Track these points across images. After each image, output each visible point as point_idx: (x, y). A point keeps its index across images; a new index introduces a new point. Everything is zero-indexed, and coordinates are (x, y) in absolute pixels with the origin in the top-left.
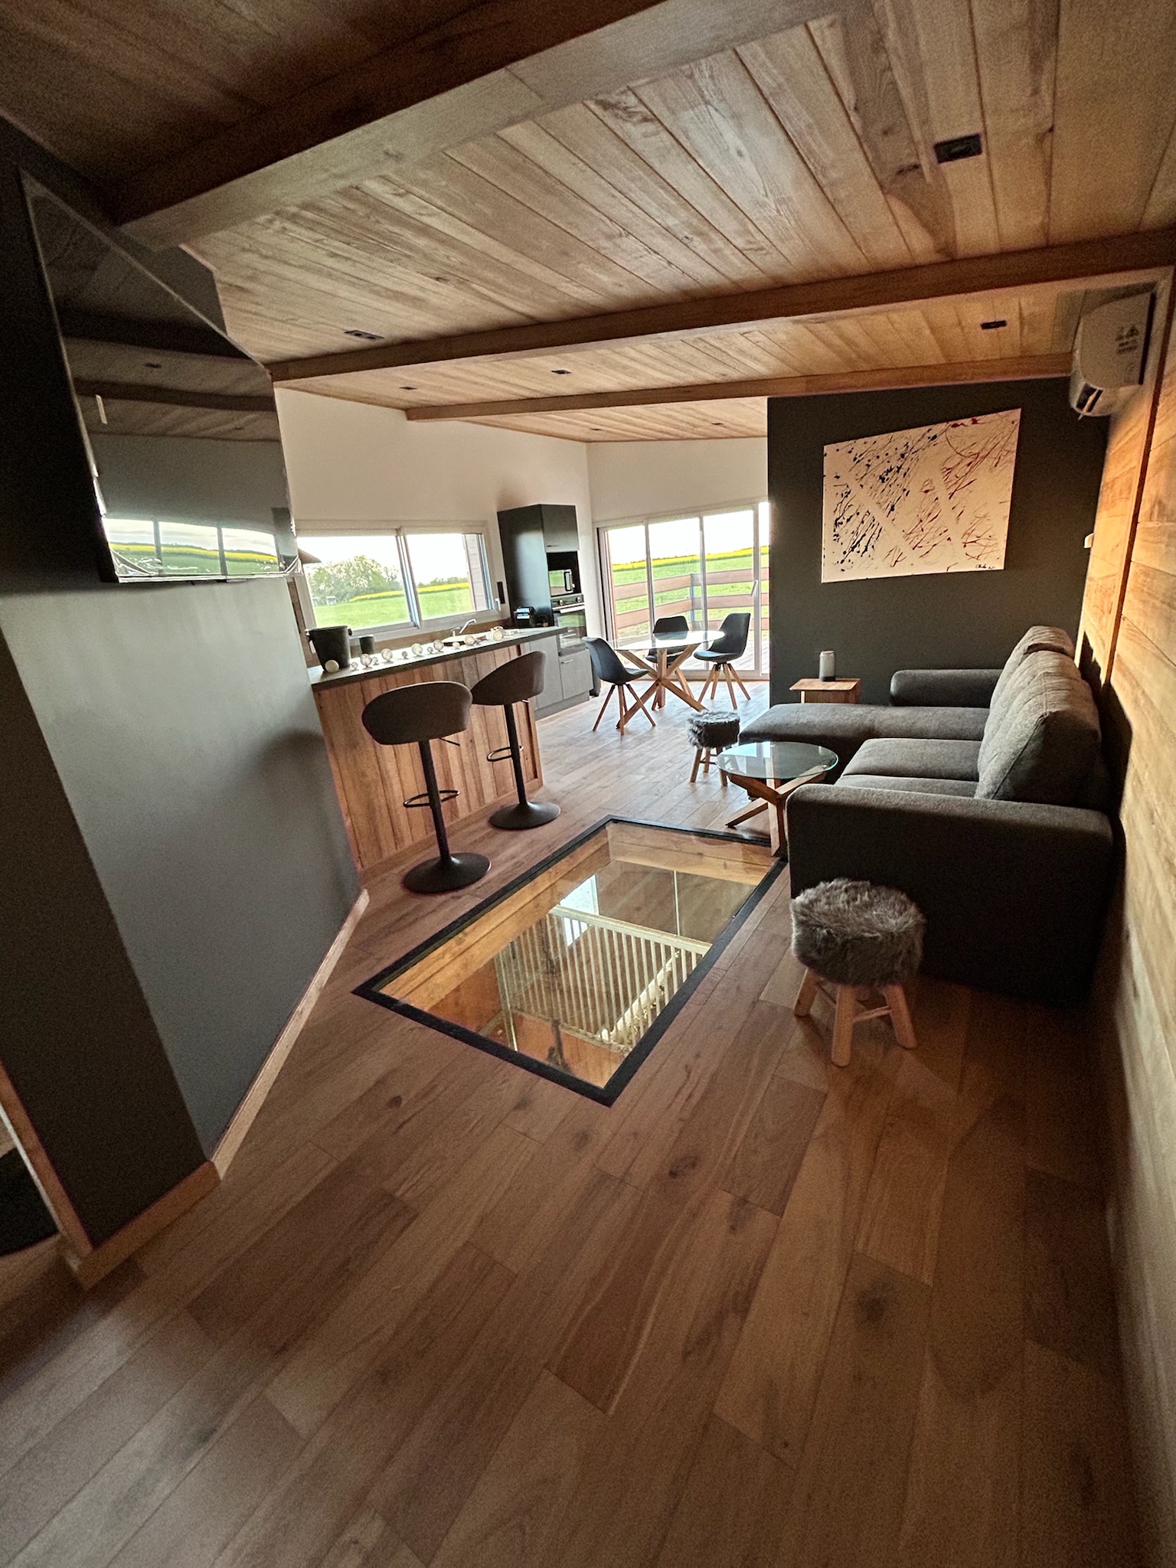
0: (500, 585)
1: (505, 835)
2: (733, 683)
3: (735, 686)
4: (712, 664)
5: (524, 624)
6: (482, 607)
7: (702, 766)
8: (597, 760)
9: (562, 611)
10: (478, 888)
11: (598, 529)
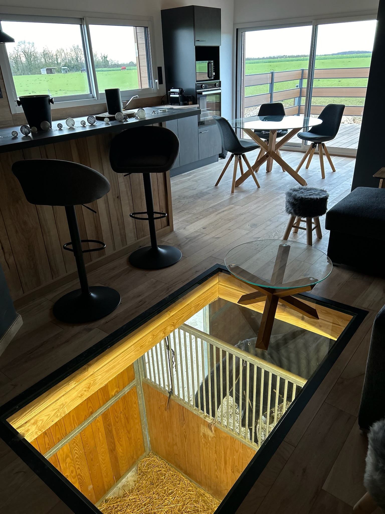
0: (160, 69)
1: (138, 273)
2: (324, 156)
3: (325, 158)
4: (309, 143)
5: (174, 101)
6: (146, 86)
7: (293, 229)
8: (216, 213)
9: (204, 93)
10: (107, 322)
11: (237, 29)
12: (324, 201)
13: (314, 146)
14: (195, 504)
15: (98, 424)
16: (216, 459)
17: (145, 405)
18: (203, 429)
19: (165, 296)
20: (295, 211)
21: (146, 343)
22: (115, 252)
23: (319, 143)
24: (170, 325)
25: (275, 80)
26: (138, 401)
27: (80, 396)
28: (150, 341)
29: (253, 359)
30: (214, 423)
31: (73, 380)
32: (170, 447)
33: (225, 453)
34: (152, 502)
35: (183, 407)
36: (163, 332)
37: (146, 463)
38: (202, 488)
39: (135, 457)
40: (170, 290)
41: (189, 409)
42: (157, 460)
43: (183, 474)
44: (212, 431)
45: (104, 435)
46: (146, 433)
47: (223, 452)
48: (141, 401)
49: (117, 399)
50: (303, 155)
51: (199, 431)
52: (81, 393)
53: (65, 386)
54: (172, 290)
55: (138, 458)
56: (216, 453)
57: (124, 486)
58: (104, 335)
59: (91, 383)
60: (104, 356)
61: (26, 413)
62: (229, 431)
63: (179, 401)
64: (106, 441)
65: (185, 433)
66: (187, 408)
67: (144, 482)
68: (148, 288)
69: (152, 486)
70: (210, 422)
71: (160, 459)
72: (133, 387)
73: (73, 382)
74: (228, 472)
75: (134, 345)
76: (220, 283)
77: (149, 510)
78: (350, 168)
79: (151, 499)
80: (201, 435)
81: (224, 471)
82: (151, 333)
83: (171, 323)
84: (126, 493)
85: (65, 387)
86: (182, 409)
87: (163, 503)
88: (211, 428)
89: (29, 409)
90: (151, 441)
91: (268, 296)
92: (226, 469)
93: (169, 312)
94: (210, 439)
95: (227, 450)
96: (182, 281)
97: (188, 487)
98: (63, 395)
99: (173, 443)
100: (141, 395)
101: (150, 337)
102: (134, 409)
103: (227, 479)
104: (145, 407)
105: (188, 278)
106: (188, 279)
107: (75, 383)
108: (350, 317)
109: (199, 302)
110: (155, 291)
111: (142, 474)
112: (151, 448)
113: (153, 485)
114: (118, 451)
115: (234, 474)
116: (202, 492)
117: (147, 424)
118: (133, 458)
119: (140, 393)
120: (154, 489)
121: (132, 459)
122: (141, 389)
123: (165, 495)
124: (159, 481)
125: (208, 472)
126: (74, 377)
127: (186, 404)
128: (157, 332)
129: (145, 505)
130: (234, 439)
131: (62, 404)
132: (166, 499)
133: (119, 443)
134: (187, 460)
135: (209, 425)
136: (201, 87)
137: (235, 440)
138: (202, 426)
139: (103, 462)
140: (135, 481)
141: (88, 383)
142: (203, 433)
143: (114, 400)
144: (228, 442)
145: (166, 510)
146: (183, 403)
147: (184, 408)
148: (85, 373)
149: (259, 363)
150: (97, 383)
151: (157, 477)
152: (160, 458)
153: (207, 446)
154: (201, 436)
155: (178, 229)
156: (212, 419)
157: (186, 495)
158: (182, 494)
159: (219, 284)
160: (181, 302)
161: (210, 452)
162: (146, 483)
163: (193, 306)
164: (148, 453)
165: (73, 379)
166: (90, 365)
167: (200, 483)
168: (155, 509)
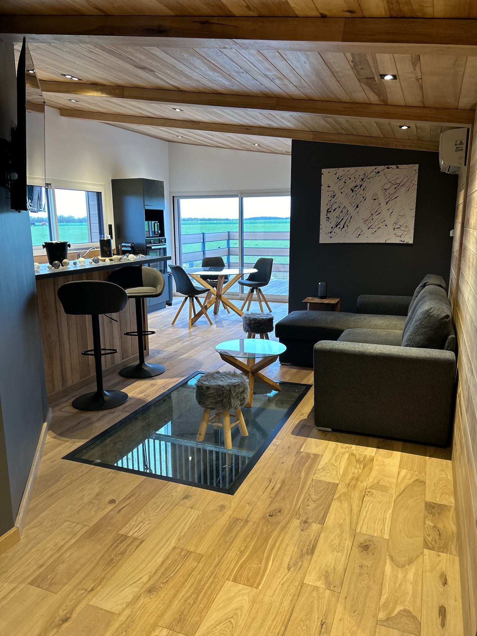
0: (110, 226)
9: (153, 248)
11: (173, 197)
12: (271, 320)
13: (252, 291)
20: (251, 329)
22: (106, 369)
23: (256, 288)
25: (206, 240)
50: (243, 302)
78: (283, 309)
136: (150, 243)
155: (152, 354)
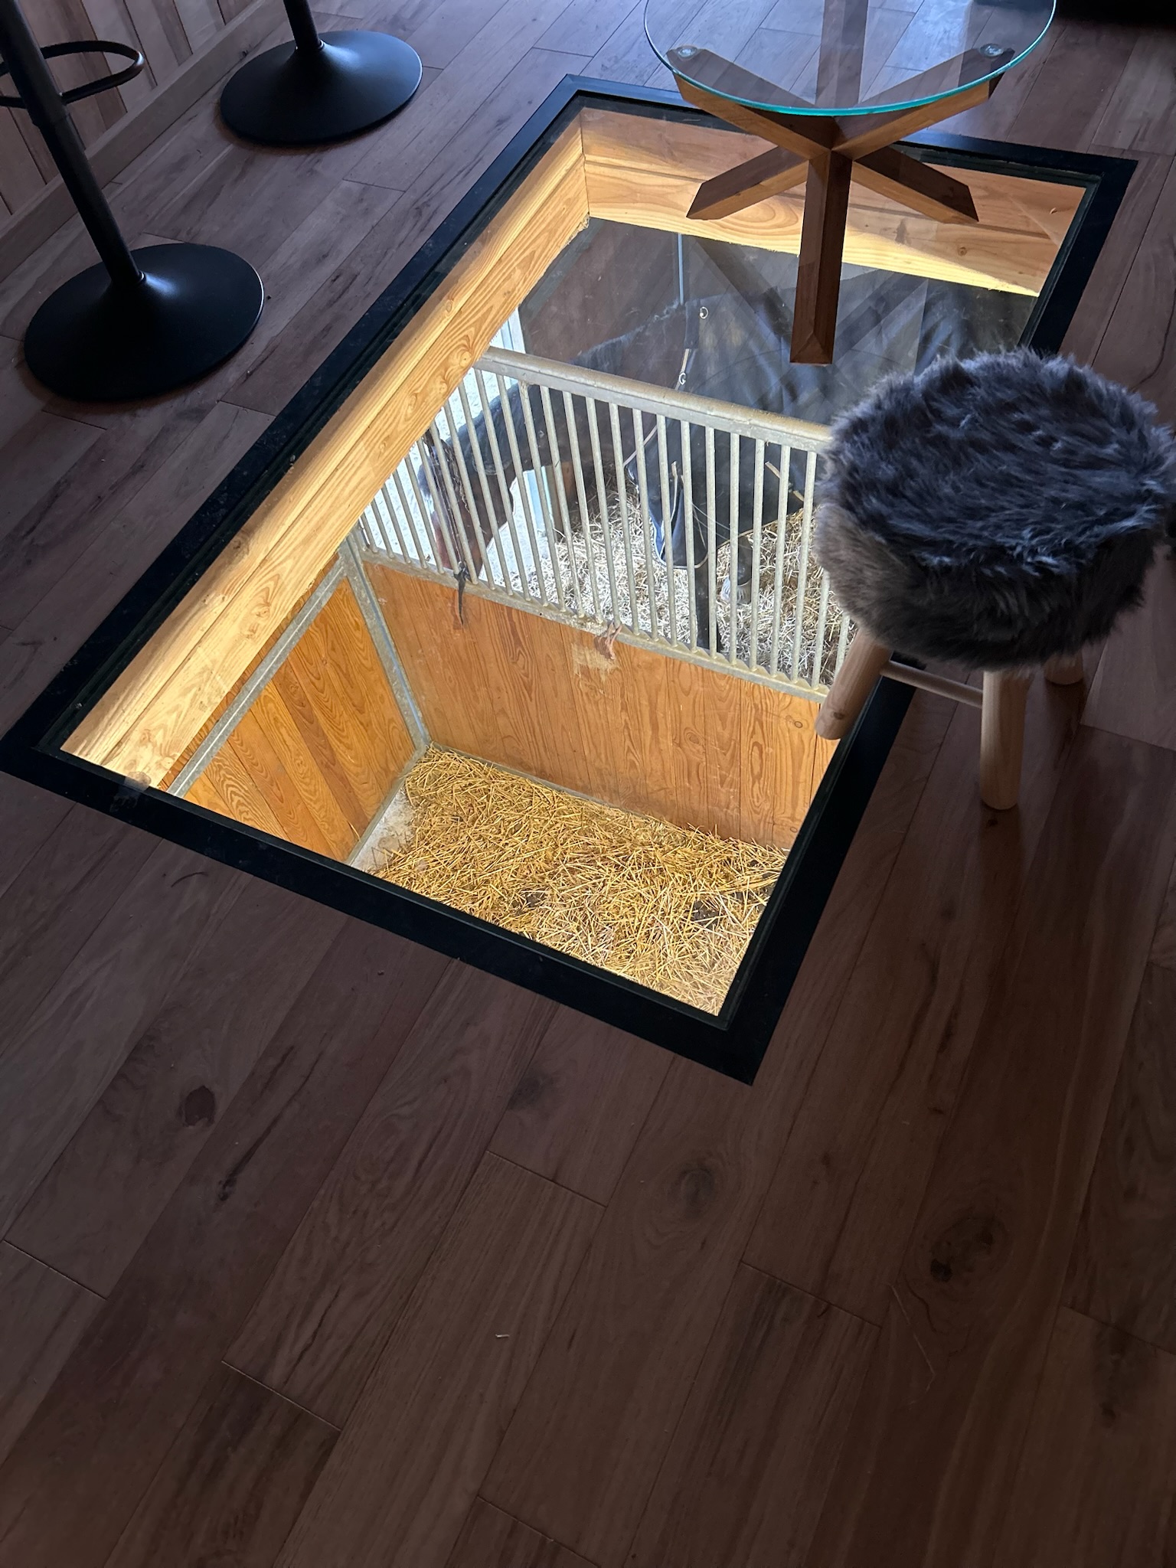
10: (248, 376)
14: (583, 838)
15: (271, 705)
16: (626, 724)
17: (386, 628)
18: (580, 654)
19: (413, 242)
21: (397, 426)
22: (160, 93)
24: (458, 347)
26: (364, 619)
27: (249, 633)
28: (409, 416)
29: (728, 416)
30: (614, 634)
31: (215, 589)
32: (485, 723)
33: (650, 703)
34: (471, 860)
35: (510, 609)
36: (440, 379)
37: (427, 776)
38: (594, 798)
39: (392, 768)
40: (427, 212)
41: (530, 610)
42: (455, 763)
43: (535, 778)
44: (609, 656)
45: (297, 734)
46: (406, 702)
47: (645, 702)
48: (372, 619)
49: (302, 627)
51: (567, 665)
52: (249, 625)
53: (195, 614)
54: (435, 212)
55: (401, 768)
56: (624, 708)
57: (382, 840)
58: (259, 423)
59: (268, 588)
60: (283, 492)
61: (110, 716)
62: (660, 646)
63: (494, 593)
64: (304, 745)
65: (525, 678)
66: (523, 609)
67: (436, 819)
68: (342, 220)
69: (459, 823)
70: (600, 633)
71: (463, 758)
72: (338, 582)
73: (216, 595)
74: (662, 746)
75: (365, 439)
76: (589, 157)
77: (469, 879)
79: (466, 853)
80: (576, 672)
81: (653, 747)
82: (406, 386)
83: (460, 340)
84: (396, 855)
85: (196, 617)
86: (506, 614)
87: (500, 856)
88: (605, 648)
89: (114, 704)
90: (425, 720)
91: (811, 162)
92: (658, 742)
93: (446, 301)
94: (603, 678)
95: (657, 695)
96: (461, 172)
97: (556, 805)
98: (200, 642)
99: (493, 711)
100: (369, 602)
101: (407, 402)
102: (359, 644)
103: (663, 765)
104: (387, 631)
105: (477, 156)
106: (478, 159)
107: (223, 598)
108: (1075, 194)
109: (531, 244)
110: (373, 228)
111: (422, 803)
112: (428, 737)
113: (462, 820)
114: (346, 763)
115: (683, 750)
116: (597, 807)
117: (404, 676)
118: (386, 770)
119: (364, 595)
120: (466, 829)
121: (387, 775)
122: (365, 585)
123: (499, 836)
124: (476, 809)
125: (607, 759)
126: (214, 578)
127: (519, 599)
128: (422, 380)
129: (454, 870)
130: (678, 663)
131: (204, 670)
132: (507, 844)
133: (341, 742)
134: (540, 743)
135: (595, 641)
137: (680, 665)
138: (575, 648)
139: (314, 799)
140: (409, 824)
141: (262, 590)
142: (582, 666)
143: (296, 631)
144: (660, 675)
145: (513, 869)
146: (508, 598)
147: (514, 613)
148: (244, 560)
149: (746, 425)
150: (286, 583)
151: (466, 802)
152: (460, 754)
153: (598, 697)
154: (577, 676)
156: (602, 625)
157: (556, 823)
158: (543, 824)
159: (586, 162)
160: (476, 253)
161: (608, 709)
162: (442, 820)
163: (518, 265)
164: (424, 751)
165: (213, 586)
166: (250, 533)
167: (587, 790)
168: (484, 872)
